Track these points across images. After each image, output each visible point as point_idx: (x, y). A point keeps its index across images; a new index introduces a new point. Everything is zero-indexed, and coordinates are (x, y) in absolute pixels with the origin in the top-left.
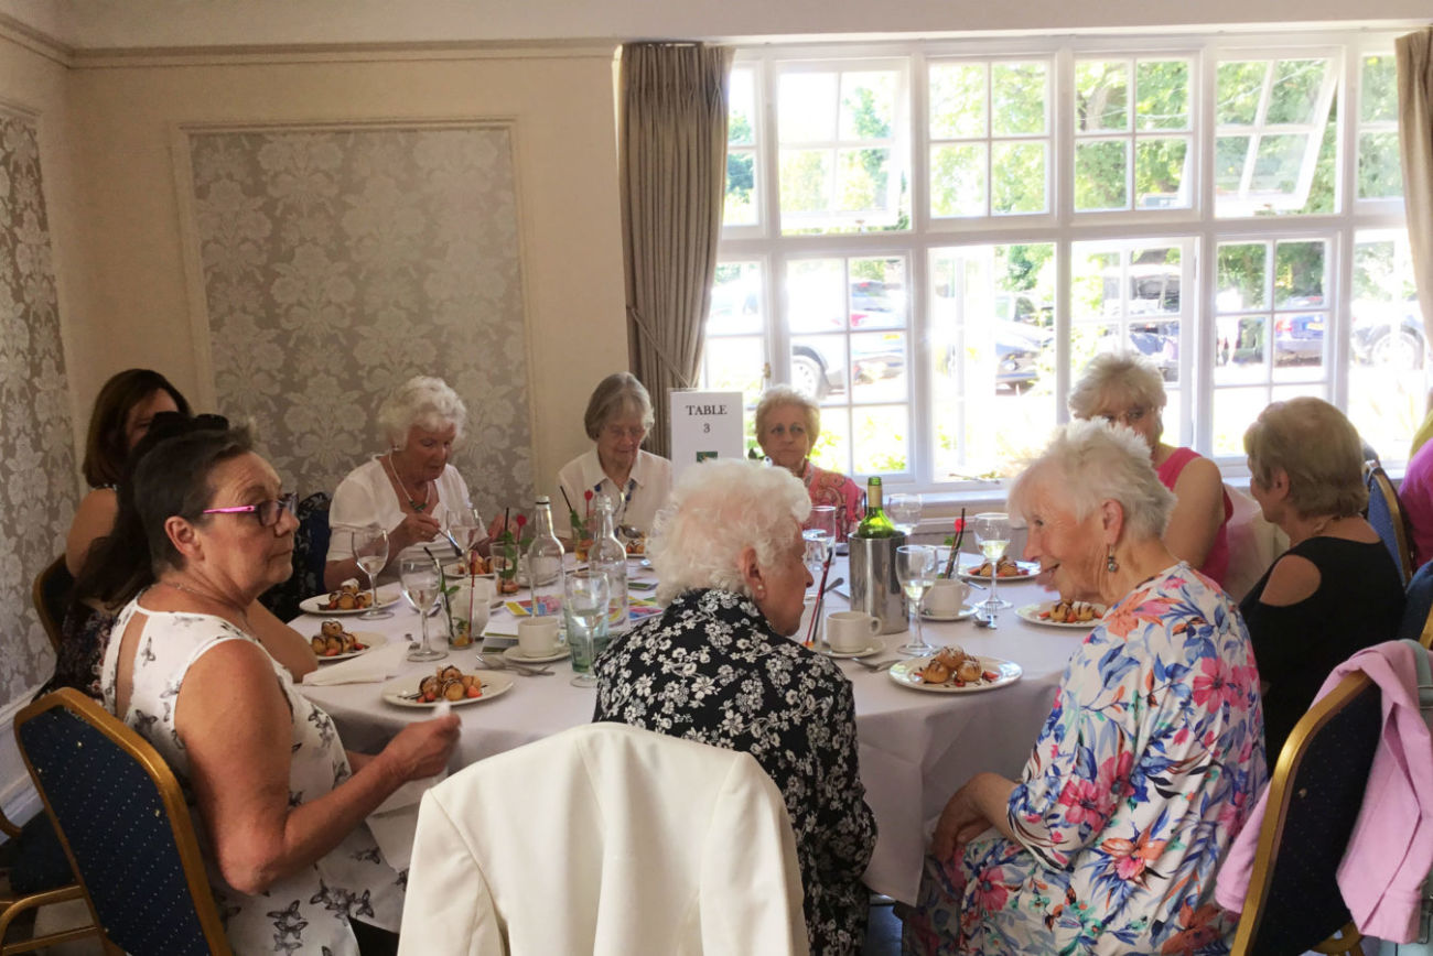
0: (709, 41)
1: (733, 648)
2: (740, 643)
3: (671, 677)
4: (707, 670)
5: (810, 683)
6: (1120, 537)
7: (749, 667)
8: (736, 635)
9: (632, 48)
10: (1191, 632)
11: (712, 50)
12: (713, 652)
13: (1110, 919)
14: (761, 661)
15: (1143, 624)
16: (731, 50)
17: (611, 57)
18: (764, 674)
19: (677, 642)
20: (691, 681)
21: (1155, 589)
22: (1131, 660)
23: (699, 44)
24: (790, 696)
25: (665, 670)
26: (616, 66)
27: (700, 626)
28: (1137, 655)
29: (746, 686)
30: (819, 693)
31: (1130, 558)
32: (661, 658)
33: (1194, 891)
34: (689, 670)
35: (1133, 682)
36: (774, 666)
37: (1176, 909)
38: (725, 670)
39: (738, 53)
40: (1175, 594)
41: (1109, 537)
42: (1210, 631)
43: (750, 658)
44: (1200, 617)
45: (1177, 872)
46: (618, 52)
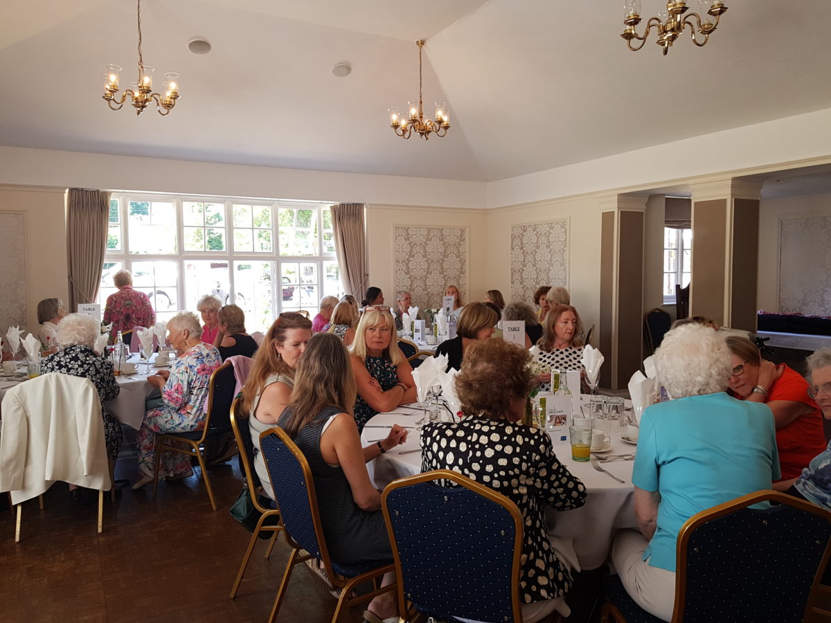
0: (101, 190)
1: (86, 360)
2: (88, 358)
3: (71, 368)
4: (81, 366)
5: (105, 367)
6: (187, 338)
7: (91, 364)
8: (86, 356)
9: (71, 190)
10: (198, 358)
11: (103, 192)
12: (81, 361)
13: (180, 424)
14: (94, 362)
15: (187, 356)
16: (110, 193)
17: (64, 192)
18: (95, 365)
19: (71, 360)
20: (77, 369)
21: (193, 349)
22: (182, 364)
23: (98, 191)
24: (101, 370)
25: (70, 366)
26: (66, 196)
27: (77, 355)
28: (184, 362)
29: (91, 369)
30: (107, 369)
31: (190, 343)
32: (68, 364)
33: (201, 417)
34: (76, 366)
35: (182, 368)
36: (97, 363)
37: (196, 422)
38: (85, 366)
39: (113, 194)
40: (197, 350)
41: (185, 337)
42: (204, 358)
43: (91, 362)
44: (202, 355)
45: (196, 413)
46: (67, 191)
